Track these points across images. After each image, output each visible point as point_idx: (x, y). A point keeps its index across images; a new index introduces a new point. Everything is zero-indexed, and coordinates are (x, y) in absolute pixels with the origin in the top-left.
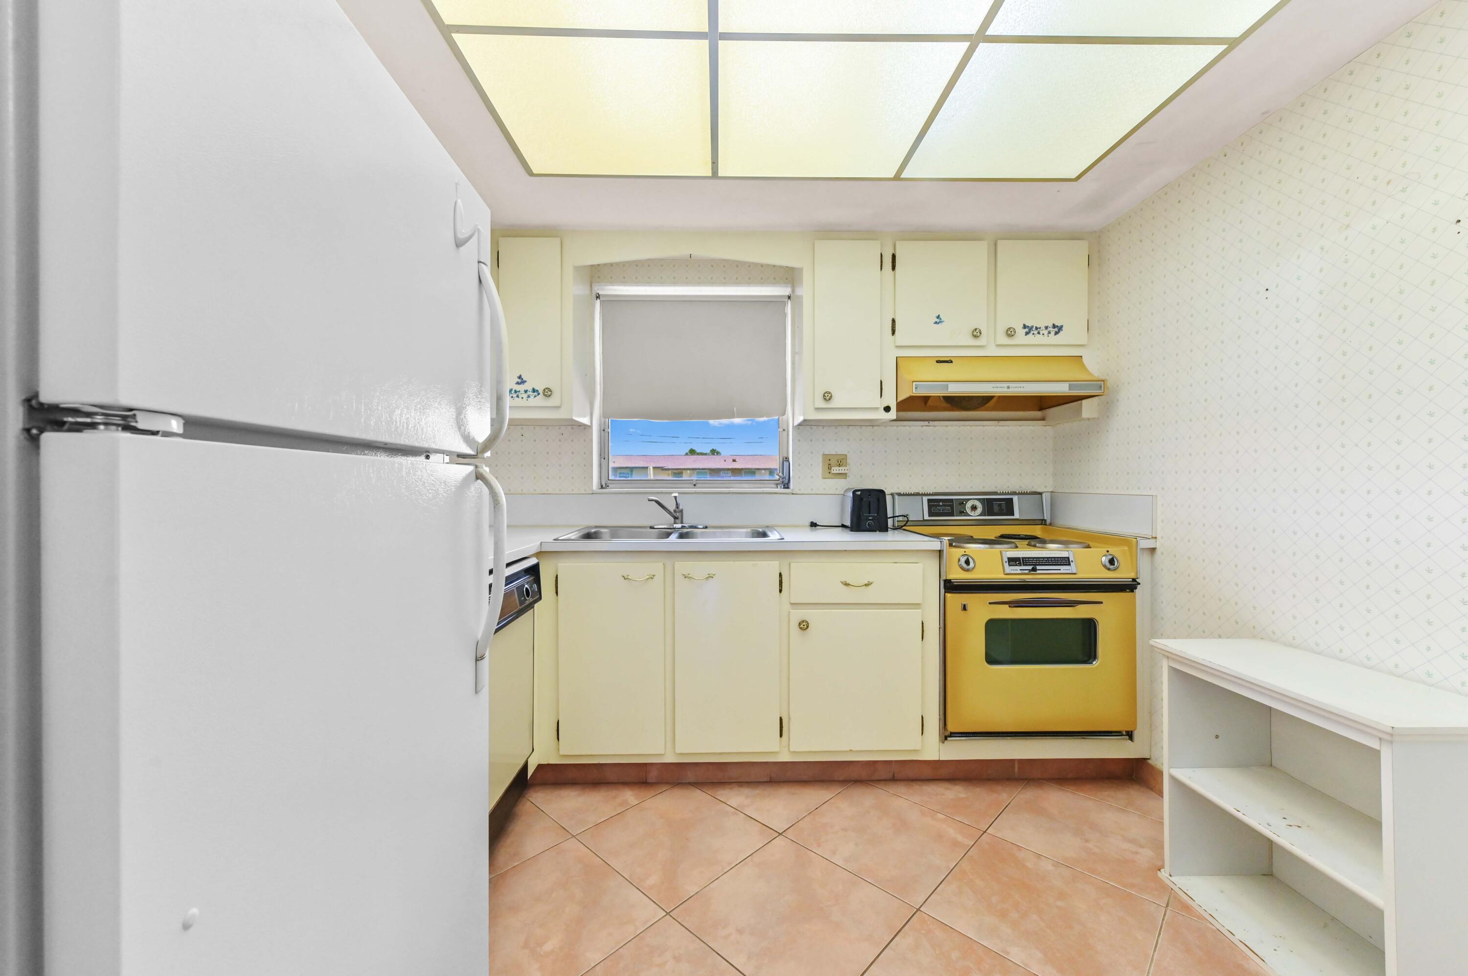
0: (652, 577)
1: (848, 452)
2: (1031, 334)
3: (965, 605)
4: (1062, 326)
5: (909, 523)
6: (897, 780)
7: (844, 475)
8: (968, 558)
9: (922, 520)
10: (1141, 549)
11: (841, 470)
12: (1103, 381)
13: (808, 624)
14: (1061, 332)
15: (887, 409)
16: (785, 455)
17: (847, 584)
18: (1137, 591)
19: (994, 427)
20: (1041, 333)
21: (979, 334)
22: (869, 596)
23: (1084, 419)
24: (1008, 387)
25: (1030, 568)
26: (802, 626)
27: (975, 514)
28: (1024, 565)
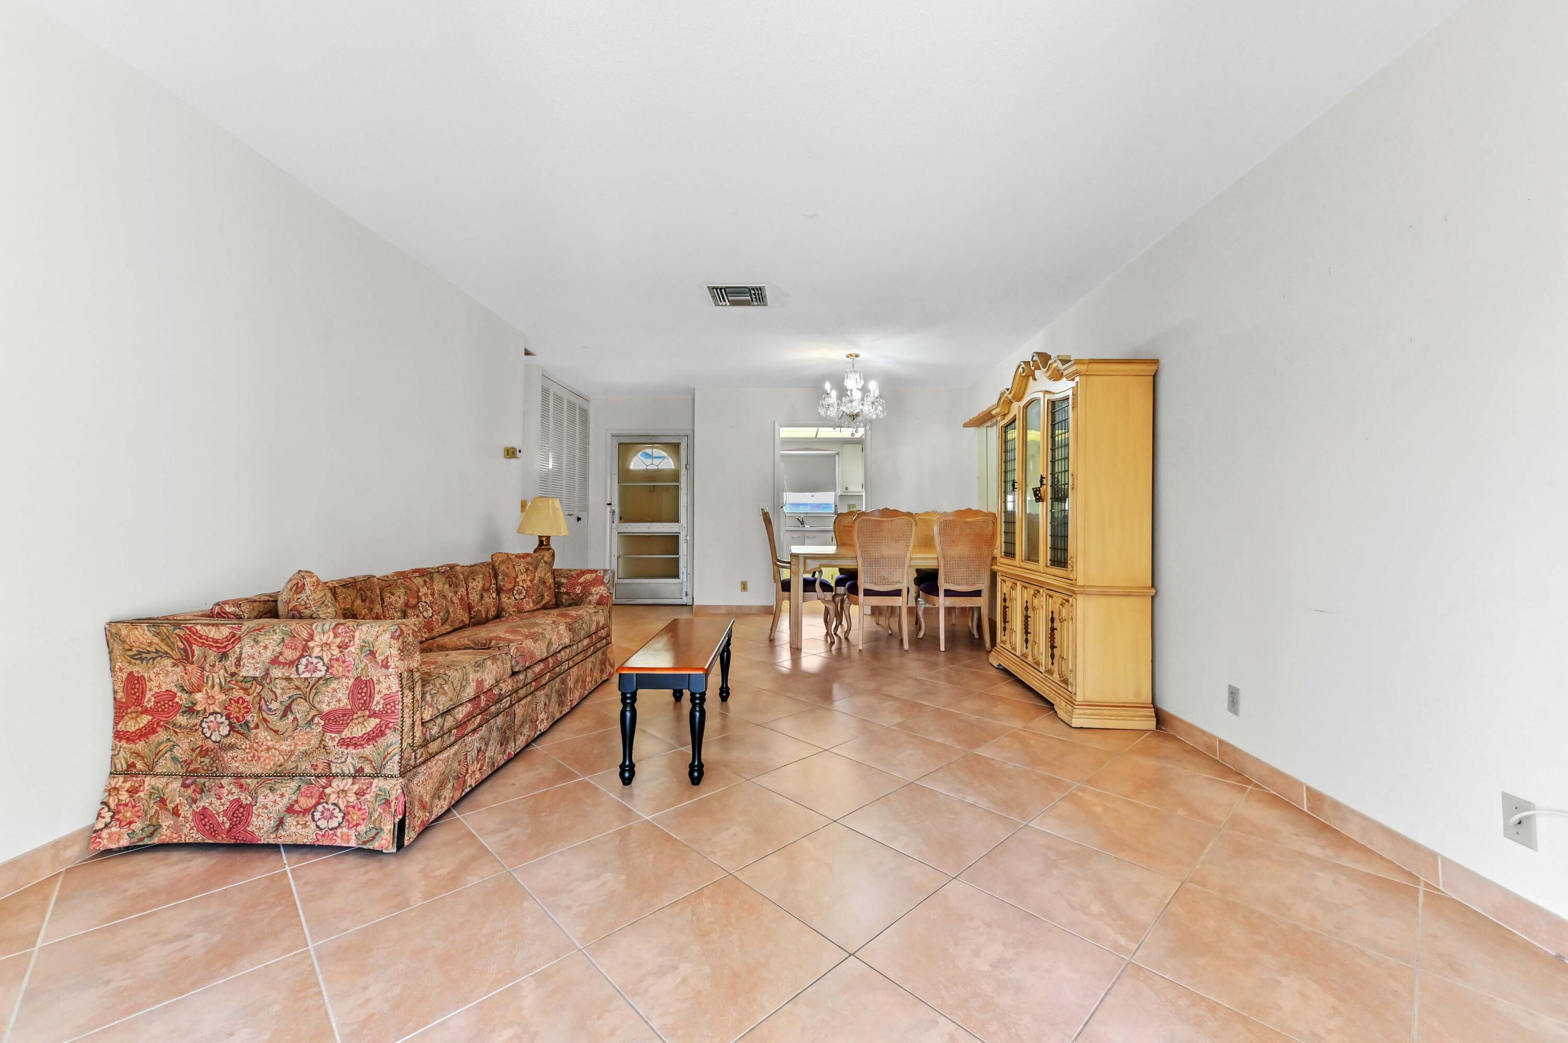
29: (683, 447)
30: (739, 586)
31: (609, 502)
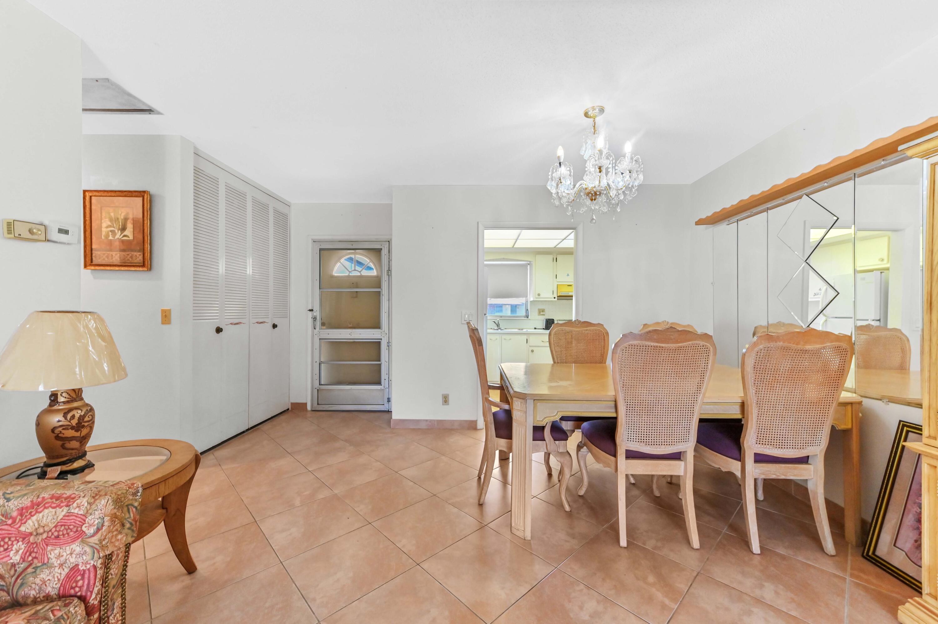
1: (546, 309)
11: (543, 313)
13: (534, 351)
15: (555, 298)
16: (527, 308)
17: (543, 342)
29: (384, 252)
30: (440, 400)
31: (311, 308)
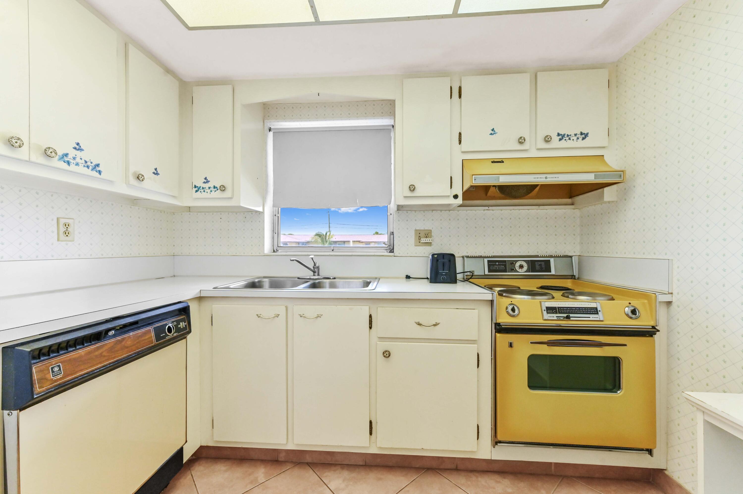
0: (278, 316)
1: (433, 228)
2: (563, 140)
3: (511, 343)
4: (588, 134)
5: (473, 277)
6: (458, 470)
7: (429, 244)
8: (514, 307)
9: (484, 274)
10: (660, 302)
11: (428, 240)
12: (623, 171)
13: (390, 354)
14: (587, 138)
15: (456, 197)
16: (392, 231)
17: (419, 324)
18: (655, 336)
19: (536, 210)
20: (572, 139)
21: (523, 141)
22: (437, 333)
23: (606, 203)
24: (546, 178)
25: (565, 315)
26: (385, 355)
27: (522, 271)
28: (559, 313)
